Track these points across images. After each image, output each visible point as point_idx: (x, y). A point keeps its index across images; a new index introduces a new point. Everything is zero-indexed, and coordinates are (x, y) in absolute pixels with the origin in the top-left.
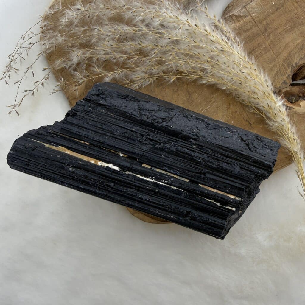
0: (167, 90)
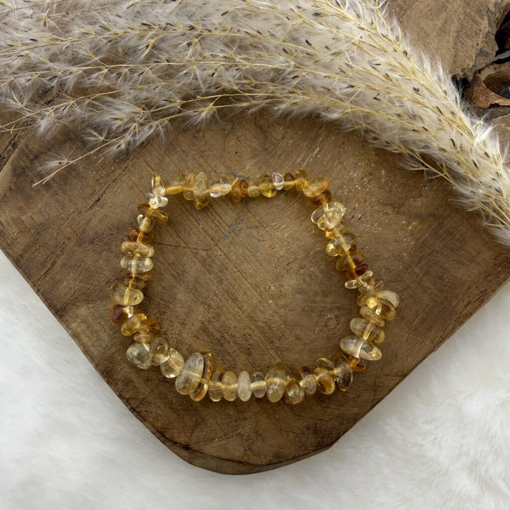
0: (208, 135)
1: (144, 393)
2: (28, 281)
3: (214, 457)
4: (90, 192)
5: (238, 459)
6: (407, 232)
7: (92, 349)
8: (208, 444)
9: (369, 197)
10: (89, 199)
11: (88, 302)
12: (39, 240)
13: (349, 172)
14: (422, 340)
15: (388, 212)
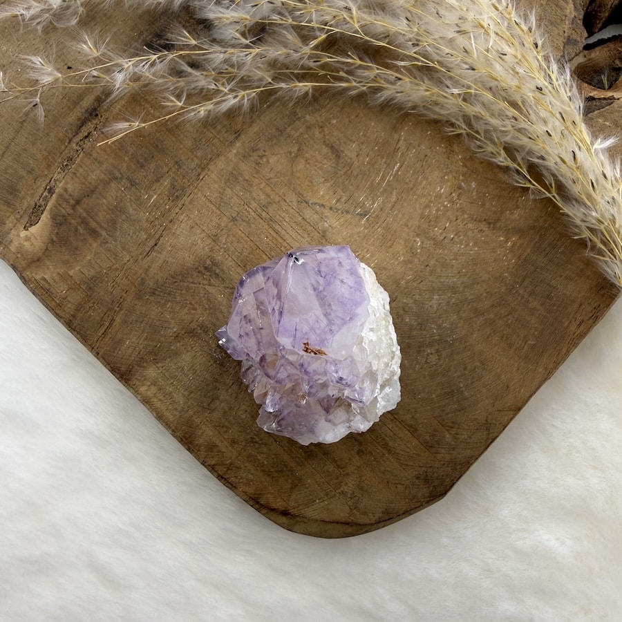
0: (273, 160)
1: (230, 458)
2: (84, 345)
3: (317, 521)
4: (145, 237)
5: (343, 520)
6: (506, 250)
7: (167, 414)
8: (308, 507)
9: (461, 214)
10: (144, 244)
11: (156, 361)
12: (92, 296)
13: (435, 188)
14: (534, 368)
15: (484, 229)
